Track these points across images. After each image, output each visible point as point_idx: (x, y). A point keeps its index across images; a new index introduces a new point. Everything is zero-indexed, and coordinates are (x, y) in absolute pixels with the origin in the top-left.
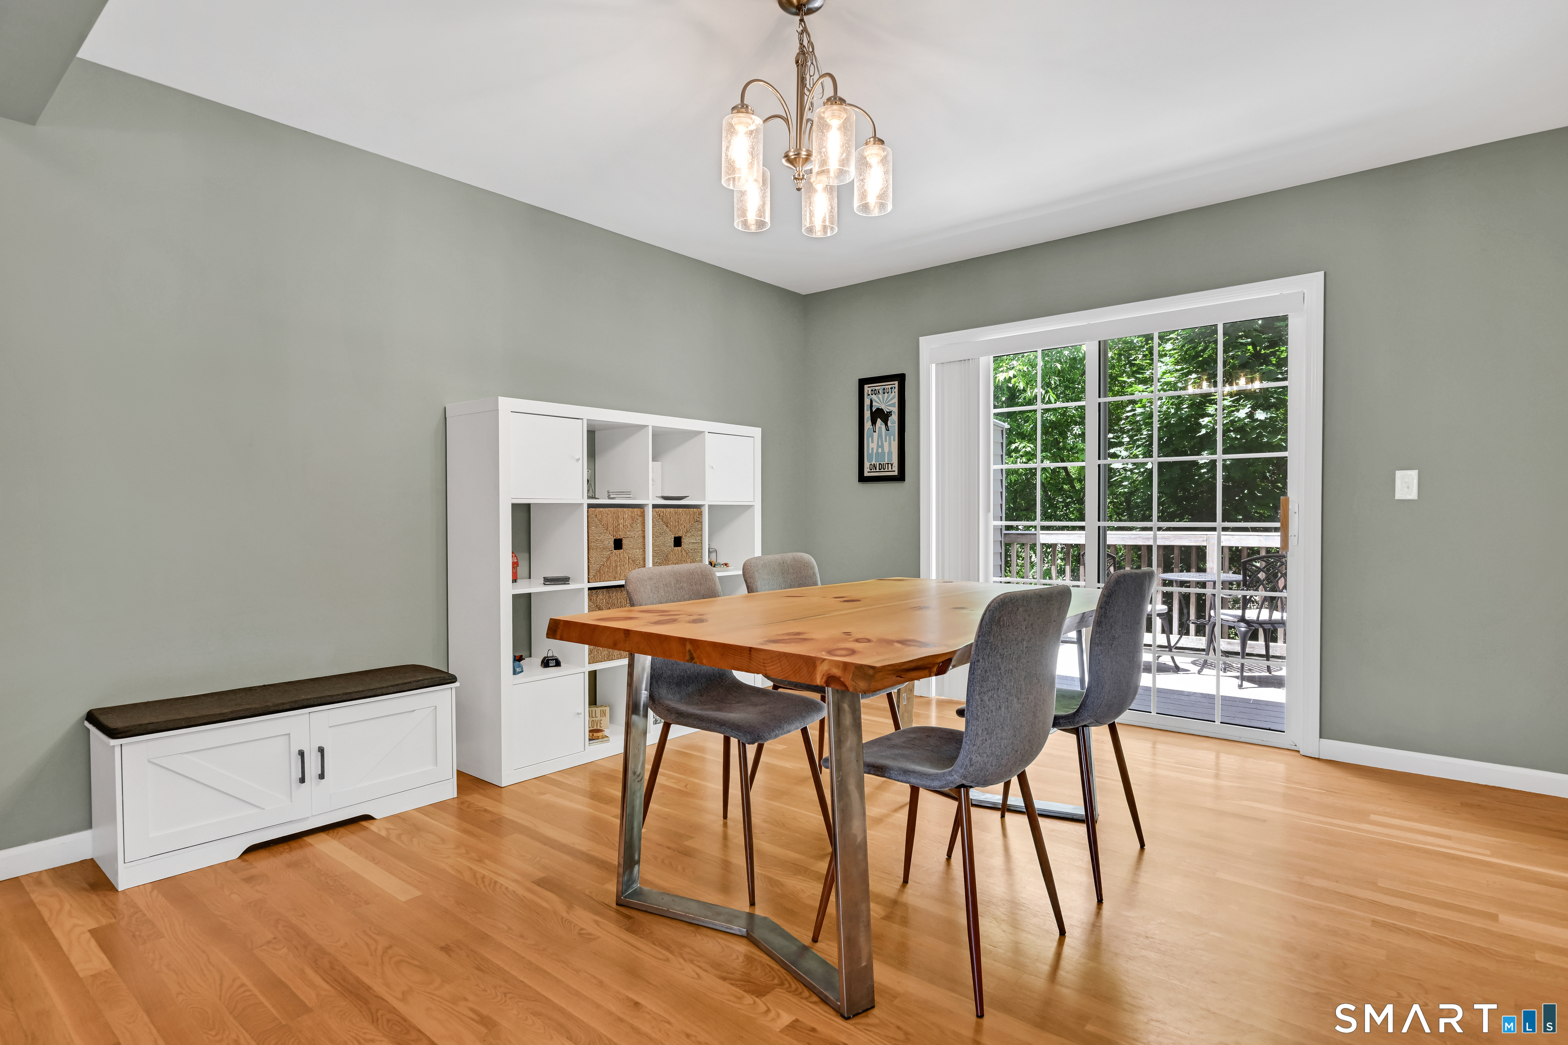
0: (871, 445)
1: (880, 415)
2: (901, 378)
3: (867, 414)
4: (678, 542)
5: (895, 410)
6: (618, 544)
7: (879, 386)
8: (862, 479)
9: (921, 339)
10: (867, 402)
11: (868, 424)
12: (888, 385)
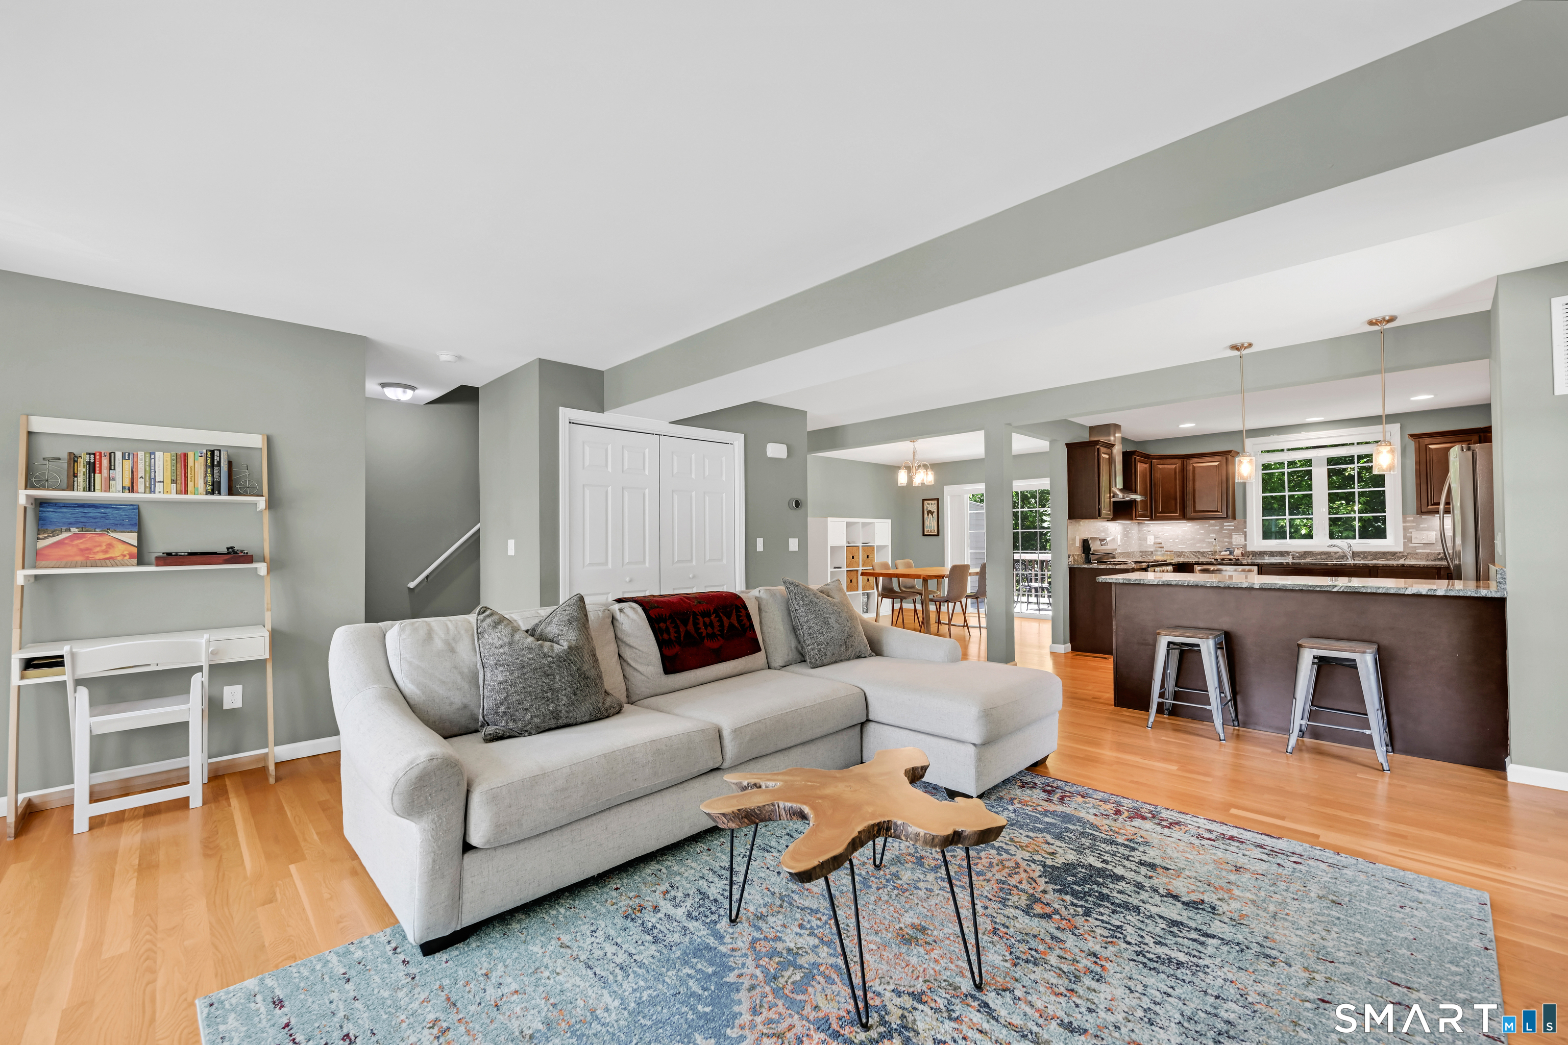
0: (927, 523)
1: (930, 512)
2: (938, 500)
3: (926, 512)
4: (868, 557)
5: (936, 511)
6: (853, 557)
7: (930, 502)
8: (924, 535)
9: (945, 487)
10: (925, 508)
11: (926, 515)
12: (933, 502)
